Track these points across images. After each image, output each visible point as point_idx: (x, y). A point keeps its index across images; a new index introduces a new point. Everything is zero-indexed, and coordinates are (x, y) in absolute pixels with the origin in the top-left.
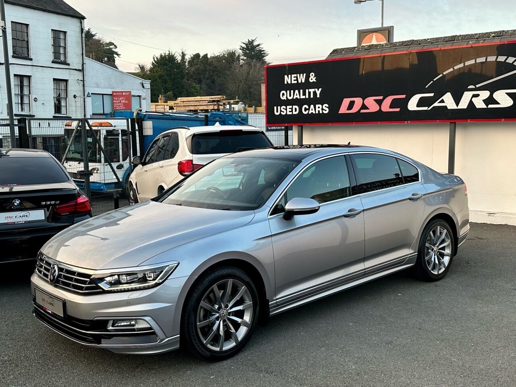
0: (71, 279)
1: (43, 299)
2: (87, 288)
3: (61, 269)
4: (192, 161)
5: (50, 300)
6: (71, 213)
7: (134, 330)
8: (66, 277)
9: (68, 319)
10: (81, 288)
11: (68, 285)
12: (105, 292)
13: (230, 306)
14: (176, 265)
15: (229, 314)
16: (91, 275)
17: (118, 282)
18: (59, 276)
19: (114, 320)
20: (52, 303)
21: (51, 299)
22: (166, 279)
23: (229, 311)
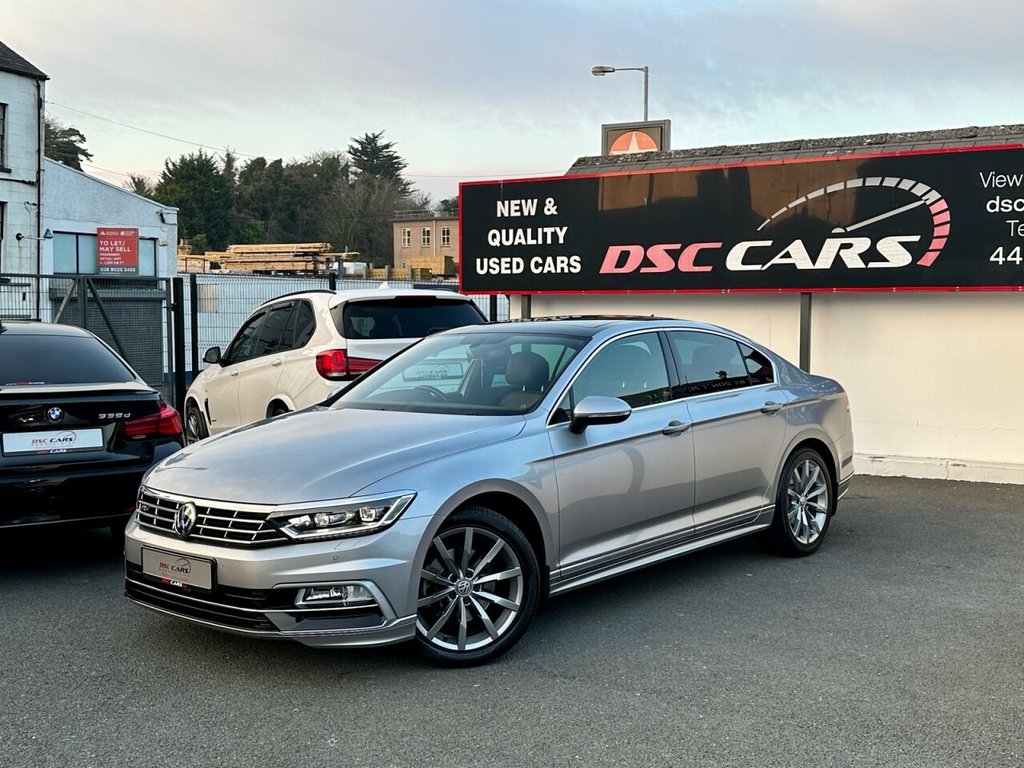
0: (225, 524)
1: (163, 565)
2: (259, 537)
3: (200, 510)
4: (345, 351)
5: (181, 563)
6: (150, 436)
7: (341, 605)
8: (210, 521)
9: (219, 591)
10: (248, 537)
11: (221, 535)
12: (291, 542)
14: (412, 496)
15: (477, 587)
16: (268, 514)
17: (314, 527)
18: (199, 520)
19: (307, 588)
20: (185, 567)
21: (184, 562)
22: (398, 519)
23: (475, 583)
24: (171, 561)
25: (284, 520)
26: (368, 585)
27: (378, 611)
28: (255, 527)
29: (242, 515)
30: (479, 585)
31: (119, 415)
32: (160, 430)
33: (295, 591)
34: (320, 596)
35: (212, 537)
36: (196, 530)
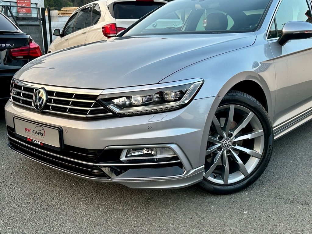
0: (67, 103)
1: (27, 130)
2: (92, 112)
3: (49, 93)
4: (115, 24)
5: (39, 129)
6: (25, 57)
7: (153, 161)
8: (56, 101)
10: (85, 112)
11: (64, 110)
12: (115, 116)
13: (234, 135)
14: (201, 82)
15: (234, 144)
16: (98, 96)
17: (131, 105)
18: (49, 100)
19: (128, 149)
20: (41, 132)
21: (41, 128)
22: (192, 99)
23: (233, 141)
24: (32, 127)
25: (109, 100)
26: (173, 146)
27: (180, 165)
28: (89, 105)
29: (78, 96)
30: (235, 142)
31: (8, 45)
32: (30, 54)
33: (120, 151)
34: (137, 154)
35: (59, 112)
36: (47, 107)
